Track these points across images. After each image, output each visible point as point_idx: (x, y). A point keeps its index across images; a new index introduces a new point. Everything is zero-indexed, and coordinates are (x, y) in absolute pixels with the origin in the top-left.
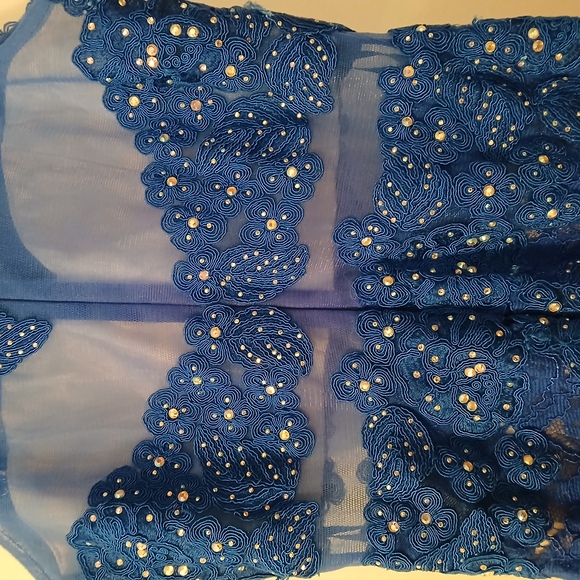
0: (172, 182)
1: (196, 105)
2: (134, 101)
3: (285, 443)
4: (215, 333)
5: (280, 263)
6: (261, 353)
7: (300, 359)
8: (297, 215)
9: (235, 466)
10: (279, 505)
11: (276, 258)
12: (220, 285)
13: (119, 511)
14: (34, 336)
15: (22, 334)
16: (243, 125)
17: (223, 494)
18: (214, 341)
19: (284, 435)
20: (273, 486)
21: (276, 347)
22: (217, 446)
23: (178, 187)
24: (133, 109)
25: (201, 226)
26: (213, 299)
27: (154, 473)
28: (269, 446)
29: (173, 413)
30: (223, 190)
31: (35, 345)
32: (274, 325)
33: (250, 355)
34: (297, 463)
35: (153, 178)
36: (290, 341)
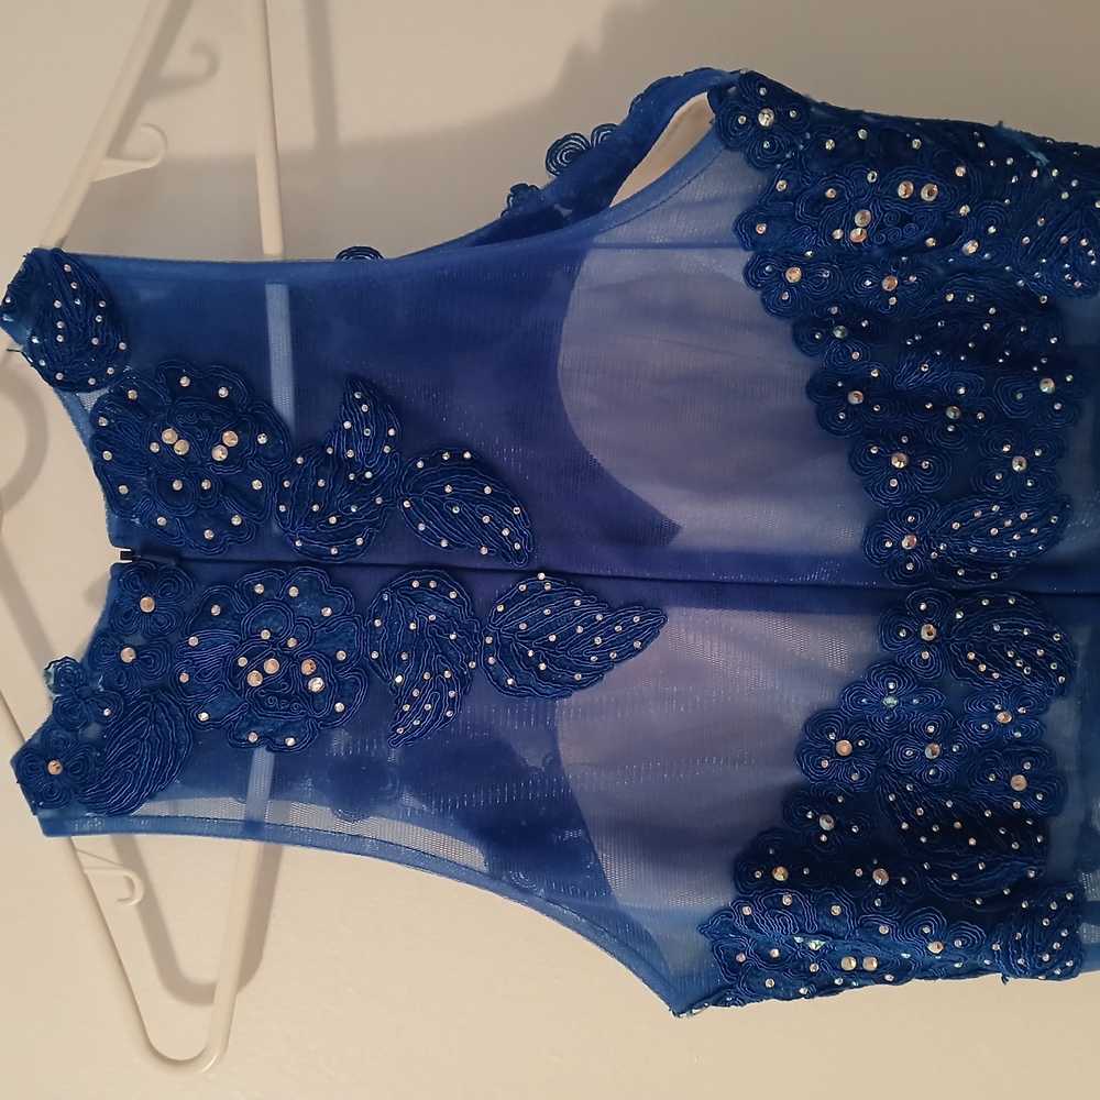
0: (855, 398)
1: (889, 284)
2: (794, 275)
3: (1020, 795)
4: (927, 633)
5: (1029, 523)
6: (999, 665)
7: (1059, 673)
8: (1057, 452)
9: (947, 828)
10: (1023, 887)
11: (1024, 516)
12: (929, 557)
13: (787, 901)
14: (637, 632)
15: (618, 628)
16: (960, 312)
17: (940, 872)
18: (927, 645)
19: (1019, 783)
20: (1015, 859)
21: (1022, 656)
22: (913, 799)
23: (866, 405)
24: (789, 286)
25: (912, 465)
26: (920, 577)
27: (824, 838)
28: (995, 798)
29: (844, 747)
30: (940, 409)
31: (637, 644)
32: (1018, 620)
33: (983, 668)
34: (1041, 826)
35: (823, 391)
36: (1043, 646)
